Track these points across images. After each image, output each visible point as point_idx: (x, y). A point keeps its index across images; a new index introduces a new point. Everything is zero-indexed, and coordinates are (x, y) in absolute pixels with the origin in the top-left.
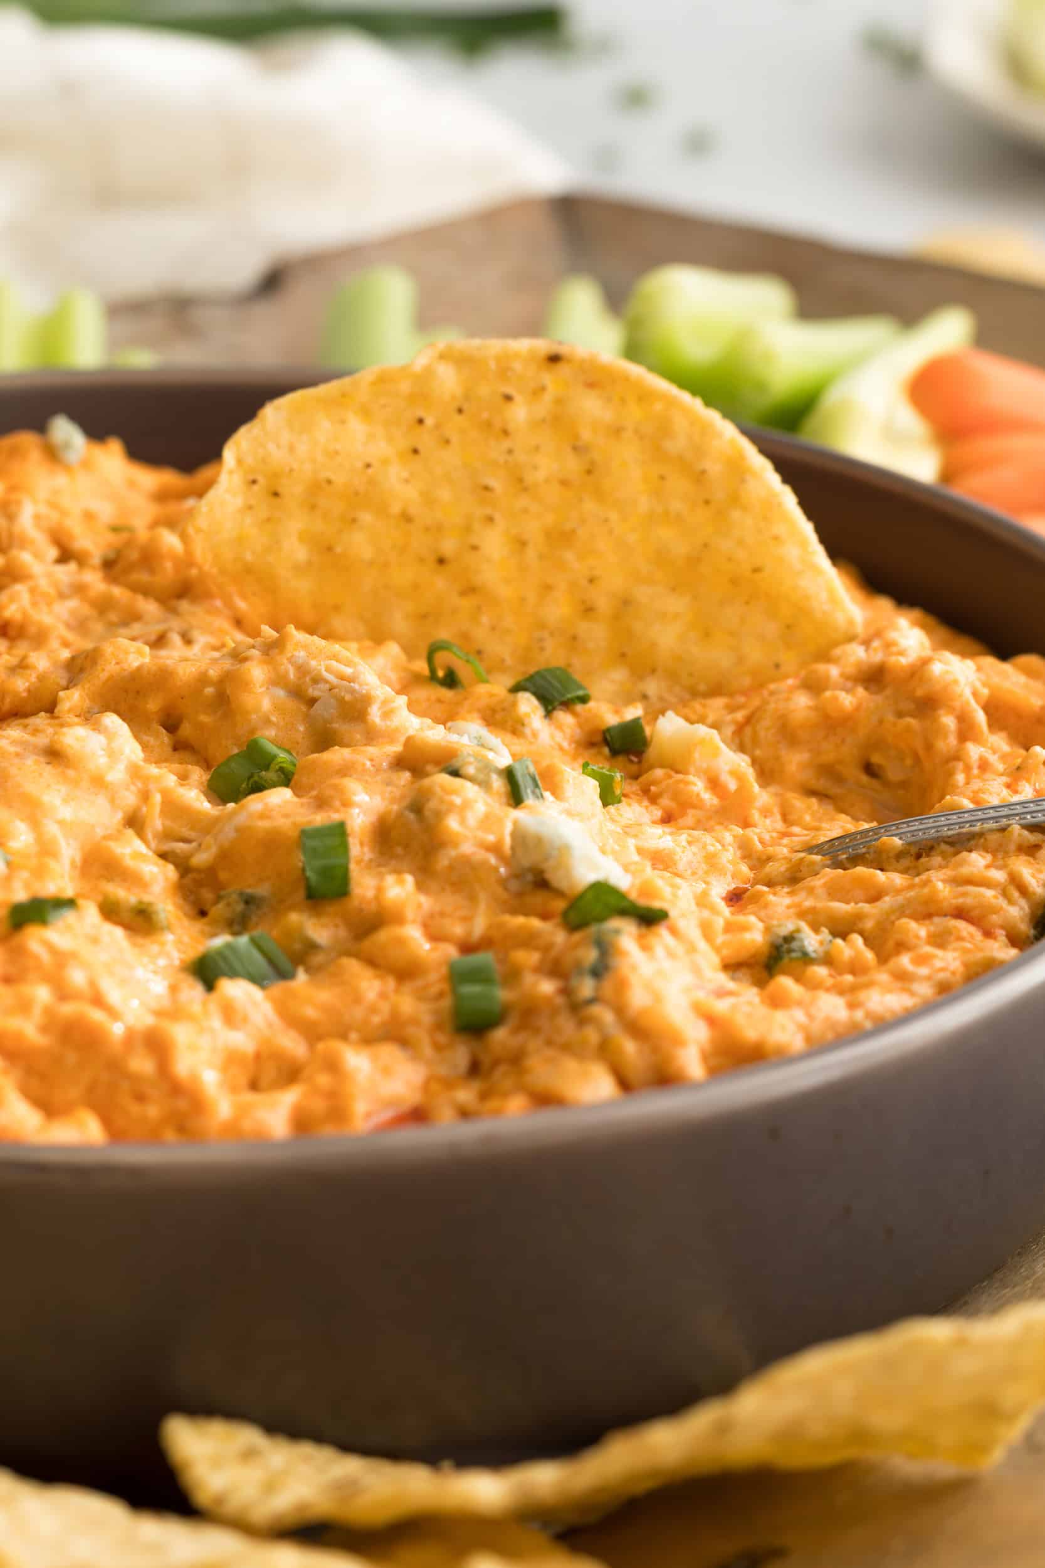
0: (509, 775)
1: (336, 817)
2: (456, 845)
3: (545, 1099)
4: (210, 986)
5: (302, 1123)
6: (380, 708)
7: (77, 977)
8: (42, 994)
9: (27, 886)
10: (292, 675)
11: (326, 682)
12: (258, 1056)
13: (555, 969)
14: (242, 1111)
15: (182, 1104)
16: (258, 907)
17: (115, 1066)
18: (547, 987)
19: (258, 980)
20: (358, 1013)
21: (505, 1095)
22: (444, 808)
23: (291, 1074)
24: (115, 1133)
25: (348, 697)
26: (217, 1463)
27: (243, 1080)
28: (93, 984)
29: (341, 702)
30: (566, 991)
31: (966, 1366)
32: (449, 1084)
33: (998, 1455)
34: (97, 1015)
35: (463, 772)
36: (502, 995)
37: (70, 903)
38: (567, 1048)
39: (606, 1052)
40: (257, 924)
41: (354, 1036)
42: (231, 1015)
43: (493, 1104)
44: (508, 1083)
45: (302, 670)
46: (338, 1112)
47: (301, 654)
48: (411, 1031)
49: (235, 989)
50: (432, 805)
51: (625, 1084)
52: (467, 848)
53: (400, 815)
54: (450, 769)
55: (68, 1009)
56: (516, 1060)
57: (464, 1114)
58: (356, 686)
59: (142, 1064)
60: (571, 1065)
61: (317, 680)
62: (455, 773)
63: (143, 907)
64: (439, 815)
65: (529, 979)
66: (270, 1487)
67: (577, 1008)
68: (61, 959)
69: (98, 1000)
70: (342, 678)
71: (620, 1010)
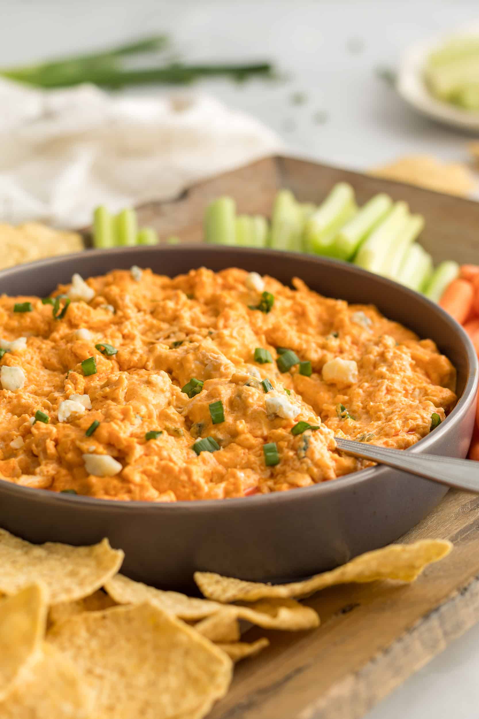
0: (263, 384)
1: (218, 399)
2: (252, 407)
3: (293, 485)
4: (198, 454)
5: (227, 493)
6: (224, 367)
7: (165, 453)
8: (156, 459)
9: (148, 426)
10: (201, 357)
11: (210, 359)
12: (212, 473)
13: (293, 448)
14: (211, 489)
15: (195, 488)
16: (203, 427)
17: (177, 478)
18: (291, 453)
19: (210, 451)
20: (239, 460)
21: (281, 483)
22: (247, 396)
23: (221, 478)
24: (178, 498)
25: (215, 364)
26: (209, 584)
27: (209, 479)
28: (169, 456)
29: (214, 365)
30: (296, 454)
31: (406, 556)
32: (266, 480)
33: (415, 578)
34: (171, 464)
35: (251, 384)
36: (279, 455)
37: (161, 432)
38: (297, 470)
39: (308, 471)
40: (203, 433)
41: (238, 467)
42: (204, 461)
43: (278, 486)
44: (282, 480)
45: (204, 356)
46: (237, 489)
47: (204, 351)
48: (254, 465)
49: (205, 454)
50: (243, 395)
51: (313, 480)
52: (255, 407)
53: (235, 398)
54: (247, 384)
55: (163, 463)
56: (284, 473)
57: (271, 490)
58: (217, 360)
59: (184, 477)
60: (299, 475)
61: (208, 359)
62: (249, 385)
63: (176, 429)
64: (246, 398)
65: (286, 450)
66: (224, 591)
67: (300, 459)
68: (160, 448)
69: (171, 460)
70: (214, 358)
71: (312, 460)
